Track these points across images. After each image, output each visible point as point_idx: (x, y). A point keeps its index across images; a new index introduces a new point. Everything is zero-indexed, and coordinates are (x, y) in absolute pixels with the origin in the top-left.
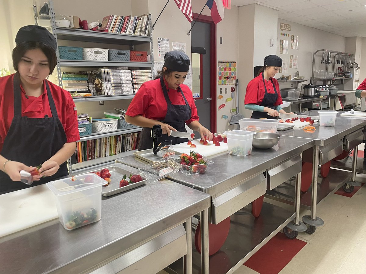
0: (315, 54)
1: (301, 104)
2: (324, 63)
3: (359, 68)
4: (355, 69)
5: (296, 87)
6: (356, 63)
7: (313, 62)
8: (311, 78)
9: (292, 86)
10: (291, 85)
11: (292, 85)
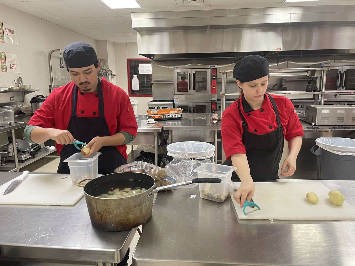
0: (50, 54)
1: (13, 131)
2: (63, 67)
3: (115, 75)
4: (110, 76)
5: (22, 100)
6: (110, 70)
7: (49, 66)
8: (50, 86)
9: (12, 99)
10: (10, 97)
11: (13, 97)
